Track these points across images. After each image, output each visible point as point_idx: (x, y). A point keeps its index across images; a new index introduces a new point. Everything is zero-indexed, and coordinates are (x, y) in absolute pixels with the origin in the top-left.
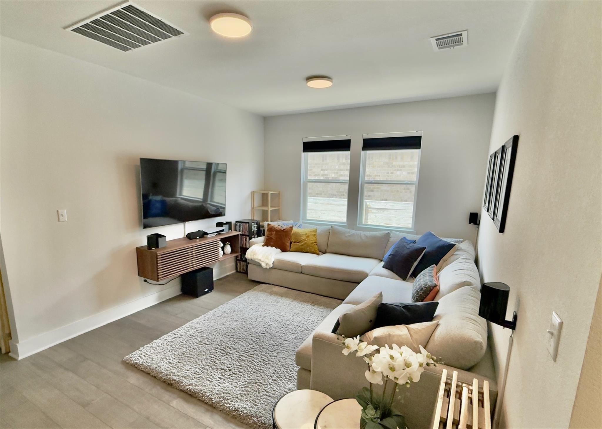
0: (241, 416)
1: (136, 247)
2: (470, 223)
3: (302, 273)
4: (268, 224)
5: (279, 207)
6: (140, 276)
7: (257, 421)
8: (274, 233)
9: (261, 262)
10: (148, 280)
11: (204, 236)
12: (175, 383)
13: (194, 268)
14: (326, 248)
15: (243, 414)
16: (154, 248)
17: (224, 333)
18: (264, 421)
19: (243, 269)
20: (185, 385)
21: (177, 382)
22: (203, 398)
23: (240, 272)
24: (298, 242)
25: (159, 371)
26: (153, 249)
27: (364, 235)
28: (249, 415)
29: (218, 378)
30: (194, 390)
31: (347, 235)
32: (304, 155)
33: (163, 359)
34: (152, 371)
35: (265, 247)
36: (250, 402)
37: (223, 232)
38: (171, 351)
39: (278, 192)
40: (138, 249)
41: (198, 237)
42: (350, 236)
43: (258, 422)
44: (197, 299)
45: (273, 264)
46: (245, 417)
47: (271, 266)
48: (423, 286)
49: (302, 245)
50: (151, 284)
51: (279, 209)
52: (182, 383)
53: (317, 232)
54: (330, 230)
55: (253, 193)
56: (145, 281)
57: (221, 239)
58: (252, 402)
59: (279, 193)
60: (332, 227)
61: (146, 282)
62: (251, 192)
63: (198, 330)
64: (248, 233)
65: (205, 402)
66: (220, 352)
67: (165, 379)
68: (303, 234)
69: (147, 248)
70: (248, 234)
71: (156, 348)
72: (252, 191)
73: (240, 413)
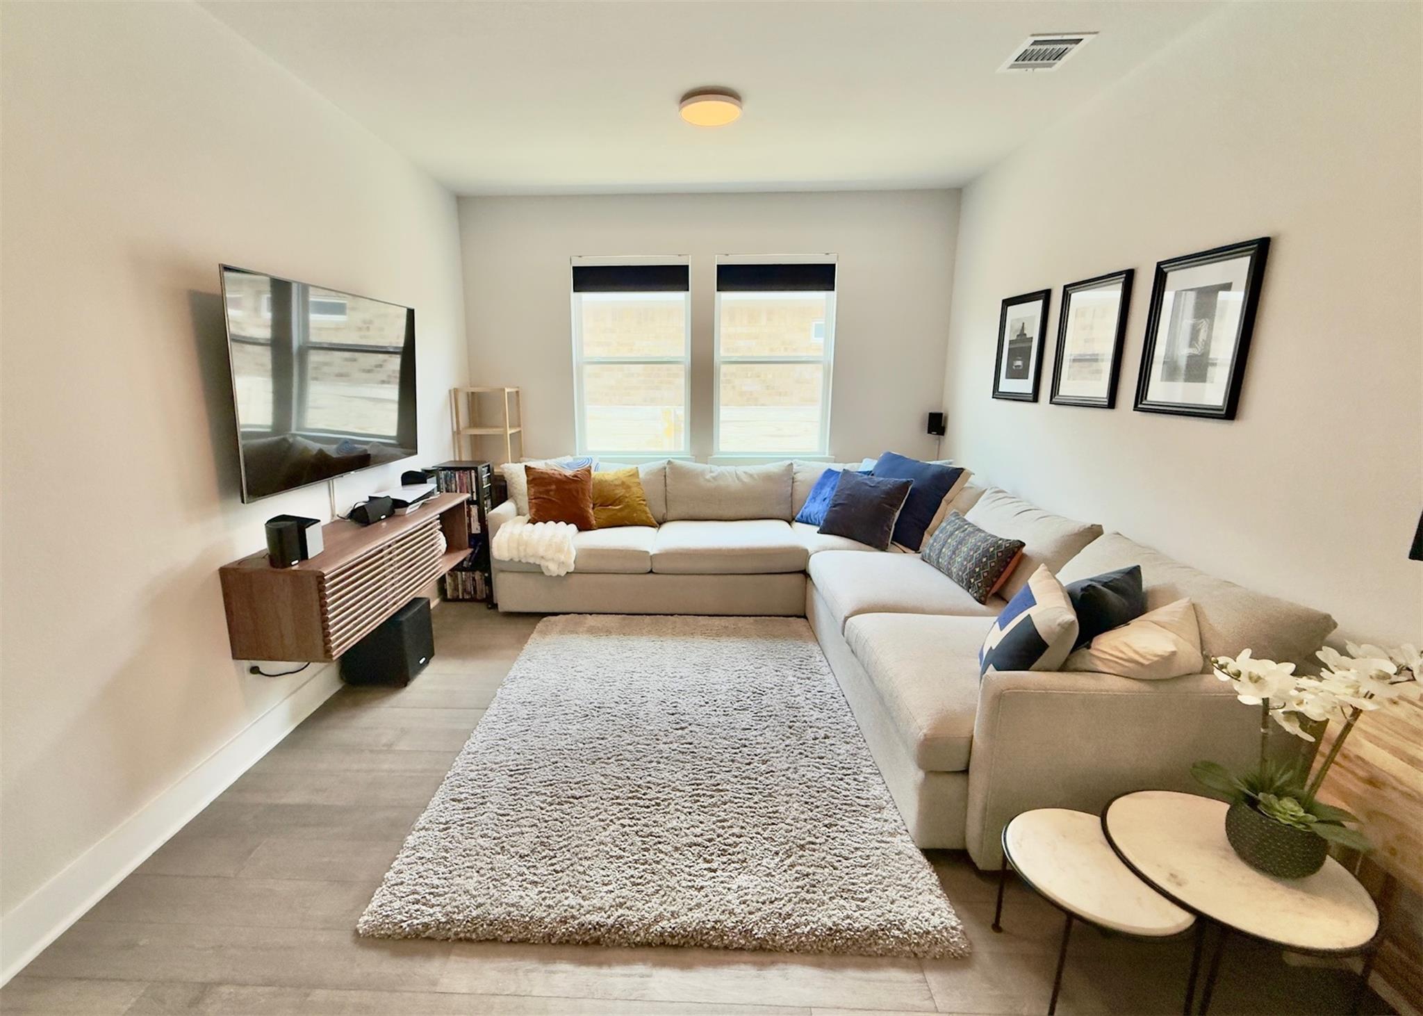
0: (857, 940)
1: (219, 567)
2: (929, 432)
3: (651, 572)
4: (527, 469)
5: (519, 426)
6: (237, 659)
7: (905, 936)
8: (553, 487)
9: (543, 563)
10: (265, 666)
11: (394, 512)
12: (609, 931)
13: (398, 604)
14: (665, 511)
15: (859, 933)
16: (297, 562)
17: (588, 754)
18: (921, 928)
19: (465, 590)
20: (644, 925)
21: (612, 926)
22: (725, 938)
23: (456, 600)
24: (610, 505)
25: (527, 919)
26: (293, 563)
27: (745, 472)
28: (874, 932)
29: (705, 872)
30: (685, 930)
31: (708, 477)
32: (575, 297)
33: (504, 881)
34: (501, 929)
35: (540, 524)
36: (842, 896)
37: (431, 498)
38: (498, 849)
39: (516, 390)
40: (226, 574)
41: (383, 517)
42: (714, 478)
43: (910, 936)
44: (408, 688)
45: (575, 562)
46: (869, 939)
47: (572, 569)
48: (992, 549)
49: (620, 510)
50: (272, 678)
51: (520, 432)
52: (631, 923)
53: (641, 475)
54: (665, 469)
55: (455, 393)
56: (255, 670)
57: (440, 514)
58: (844, 896)
59: (517, 392)
60: (669, 462)
61: (258, 675)
62: (450, 391)
63: (511, 768)
64: (475, 494)
65: (735, 946)
66: (636, 804)
67: (564, 933)
68: (617, 483)
69: (266, 562)
70: (475, 499)
71: (445, 858)
72: (452, 388)
73: (850, 935)
